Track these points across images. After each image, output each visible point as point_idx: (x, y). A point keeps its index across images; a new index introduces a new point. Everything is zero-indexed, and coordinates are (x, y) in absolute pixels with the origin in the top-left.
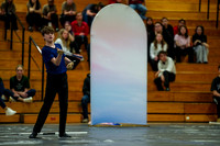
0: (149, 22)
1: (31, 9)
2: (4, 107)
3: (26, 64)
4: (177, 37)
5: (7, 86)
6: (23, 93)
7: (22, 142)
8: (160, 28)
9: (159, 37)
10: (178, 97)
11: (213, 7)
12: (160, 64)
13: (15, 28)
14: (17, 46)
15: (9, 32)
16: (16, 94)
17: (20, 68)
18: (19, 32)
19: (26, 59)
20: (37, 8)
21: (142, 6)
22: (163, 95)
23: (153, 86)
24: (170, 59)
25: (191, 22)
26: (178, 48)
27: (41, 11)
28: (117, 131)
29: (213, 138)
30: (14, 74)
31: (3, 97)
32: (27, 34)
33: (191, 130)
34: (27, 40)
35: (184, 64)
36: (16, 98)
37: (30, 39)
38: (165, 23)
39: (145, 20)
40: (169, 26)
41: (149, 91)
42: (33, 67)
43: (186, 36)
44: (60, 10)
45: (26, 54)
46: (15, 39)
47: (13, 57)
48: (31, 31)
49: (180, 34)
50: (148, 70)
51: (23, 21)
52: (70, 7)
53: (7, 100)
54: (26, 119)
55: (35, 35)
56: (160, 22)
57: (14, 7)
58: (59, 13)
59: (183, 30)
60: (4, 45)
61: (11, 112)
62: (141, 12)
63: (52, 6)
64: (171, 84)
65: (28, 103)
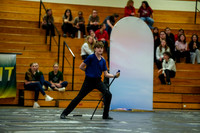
0: (155, 31)
1: (66, 21)
2: (44, 94)
3: (61, 62)
4: (177, 43)
5: (46, 79)
6: (58, 85)
9: (163, 42)
10: (177, 90)
12: (164, 63)
14: (55, 48)
15: (49, 38)
16: (53, 85)
17: (56, 65)
18: (56, 38)
19: (61, 58)
20: (70, 20)
22: (166, 88)
23: (158, 81)
25: (188, 31)
28: (129, 115)
30: (52, 69)
31: (44, 87)
32: (62, 39)
33: (187, 116)
34: (62, 44)
35: (183, 64)
36: (53, 88)
37: (64, 43)
38: (168, 32)
39: (152, 30)
40: (171, 34)
41: (154, 85)
42: (66, 65)
43: (184, 42)
44: (87, 21)
45: (61, 54)
46: (53, 43)
47: (52, 56)
48: (65, 37)
49: (180, 41)
50: (155, 68)
51: (59, 29)
52: (94, 19)
53: (47, 89)
54: (60, 104)
55: (68, 40)
56: (164, 31)
57: (52, 19)
58: (86, 23)
59: (182, 38)
60: (45, 48)
61: (49, 98)
62: (149, 23)
63: (81, 18)
64: (172, 80)
65: (61, 92)
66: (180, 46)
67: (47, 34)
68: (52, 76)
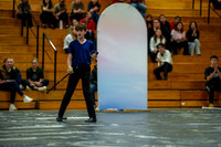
0: (149, 19)
1: (45, 9)
3: (40, 57)
4: (173, 32)
5: (24, 77)
6: (39, 83)
7: (38, 126)
8: (158, 24)
10: (175, 85)
11: (205, 5)
13: (30, 25)
14: (33, 41)
15: (25, 29)
16: (32, 84)
17: (35, 61)
18: (34, 29)
19: (40, 53)
21: (142, 5)
22: (162, 84)
23: (153, 76)
24: (167, 52)
25: (186, 18)
26: (175, 41)
27: (53, 10)
28: (121, 116)
29: (207, 121)
30: (30, 66)
31: (21, 86)
32: (42, 31)
33: (187, 115)
34: (41, 36)
35: (180, 56)
36: (32, 88)
37: (44, 35)
38: (163, 19)
40: (166, 22)
41: (149, 80)
45: (40, 48)
46: (31, 35)
47: (29, 50)
48: (45, 28)
49: (176, 29)
50: (149, 62)
51: (37, 19)
53: (25, 89)
54: (42, 105)
55: (48, 31)
57: (29, 7)
58: (69, 11)
59: (179, 26)
60: (20, 41)
61: (28, 99)
62: (141, 10)
63: (62, 5)
64: (169, 74)
65: (42, 92)
66: (177, 36)
67: (23, 25)
68: (30, 73)
